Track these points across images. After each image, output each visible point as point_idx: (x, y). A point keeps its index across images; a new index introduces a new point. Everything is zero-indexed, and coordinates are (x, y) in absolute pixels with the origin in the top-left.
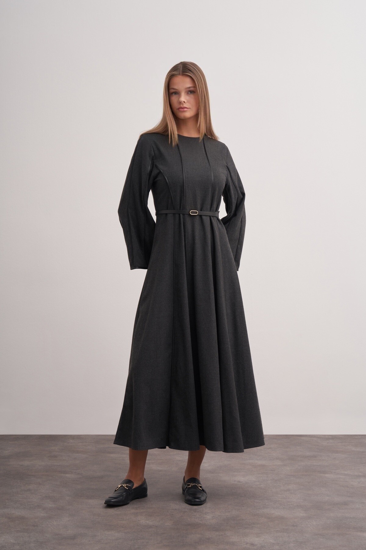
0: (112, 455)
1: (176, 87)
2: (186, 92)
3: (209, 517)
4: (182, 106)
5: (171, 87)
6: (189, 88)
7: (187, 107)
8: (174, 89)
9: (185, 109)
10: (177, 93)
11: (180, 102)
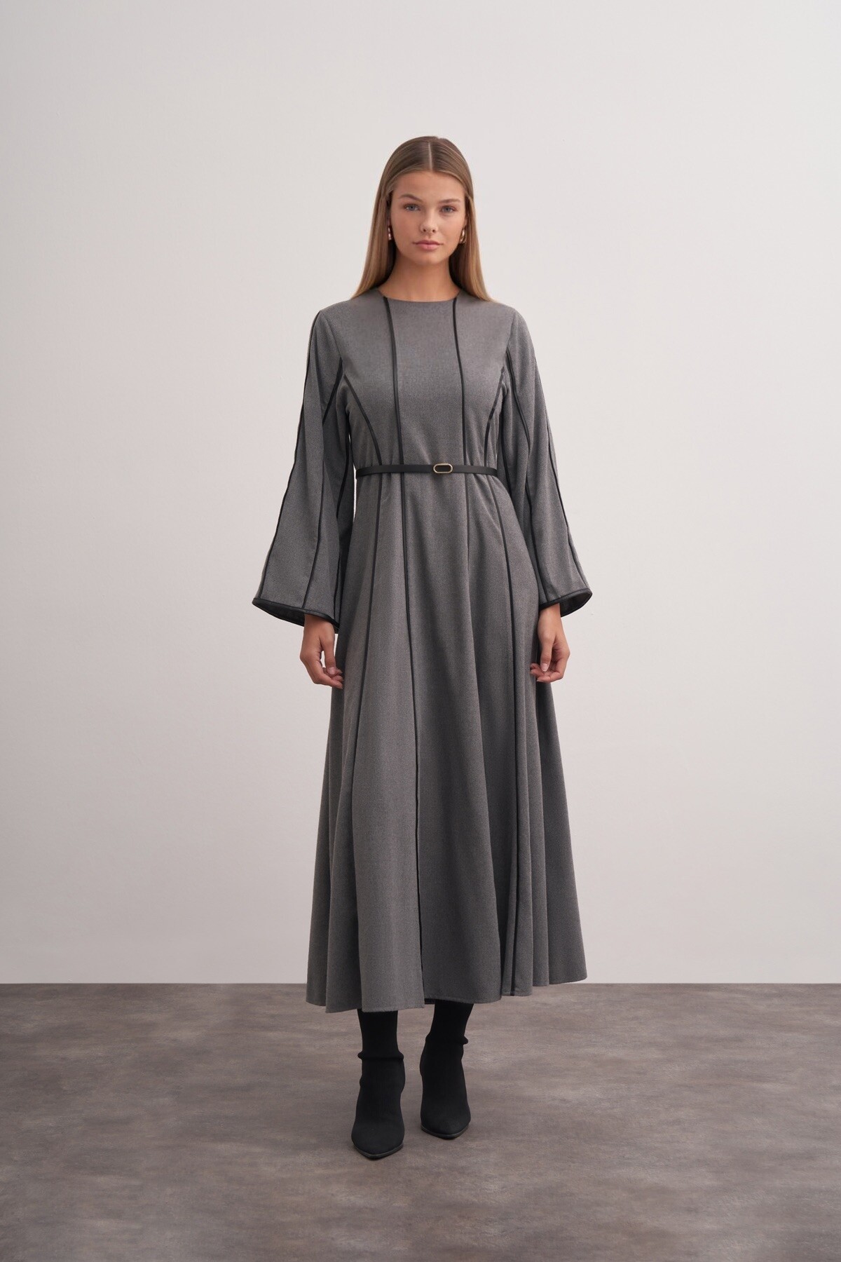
0: (271, 1035)
2: (438, 208)
3: (493, 1187)
4: (427, 238)
7: (439, 242)
9: (435, 246)
11: (425, 230)
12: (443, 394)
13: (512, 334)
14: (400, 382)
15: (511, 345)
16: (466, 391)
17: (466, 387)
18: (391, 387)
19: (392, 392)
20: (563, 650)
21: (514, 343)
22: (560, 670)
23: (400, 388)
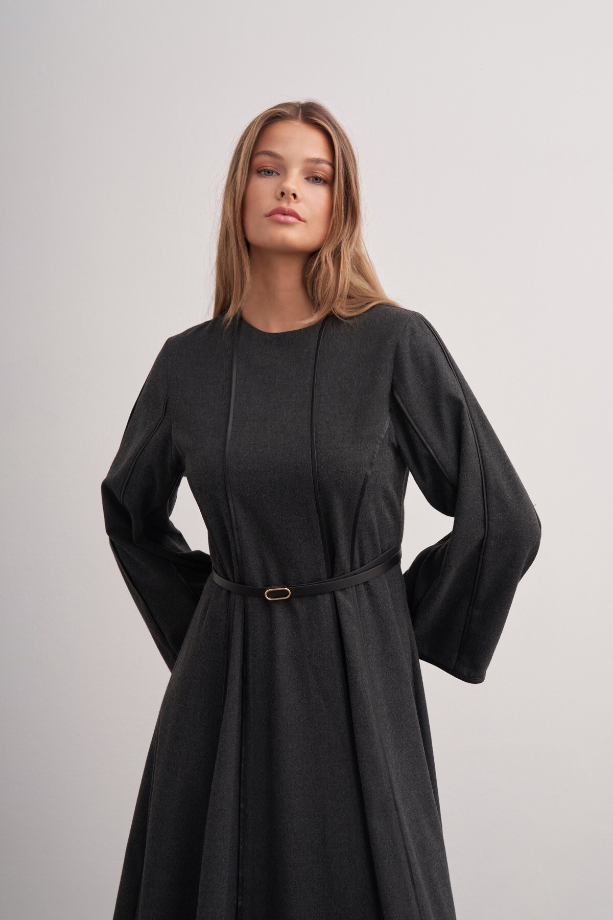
1: (278, 150)
5: (265, 147)
6: (318, 161)
8: (270, 154)
10: (278, 169)
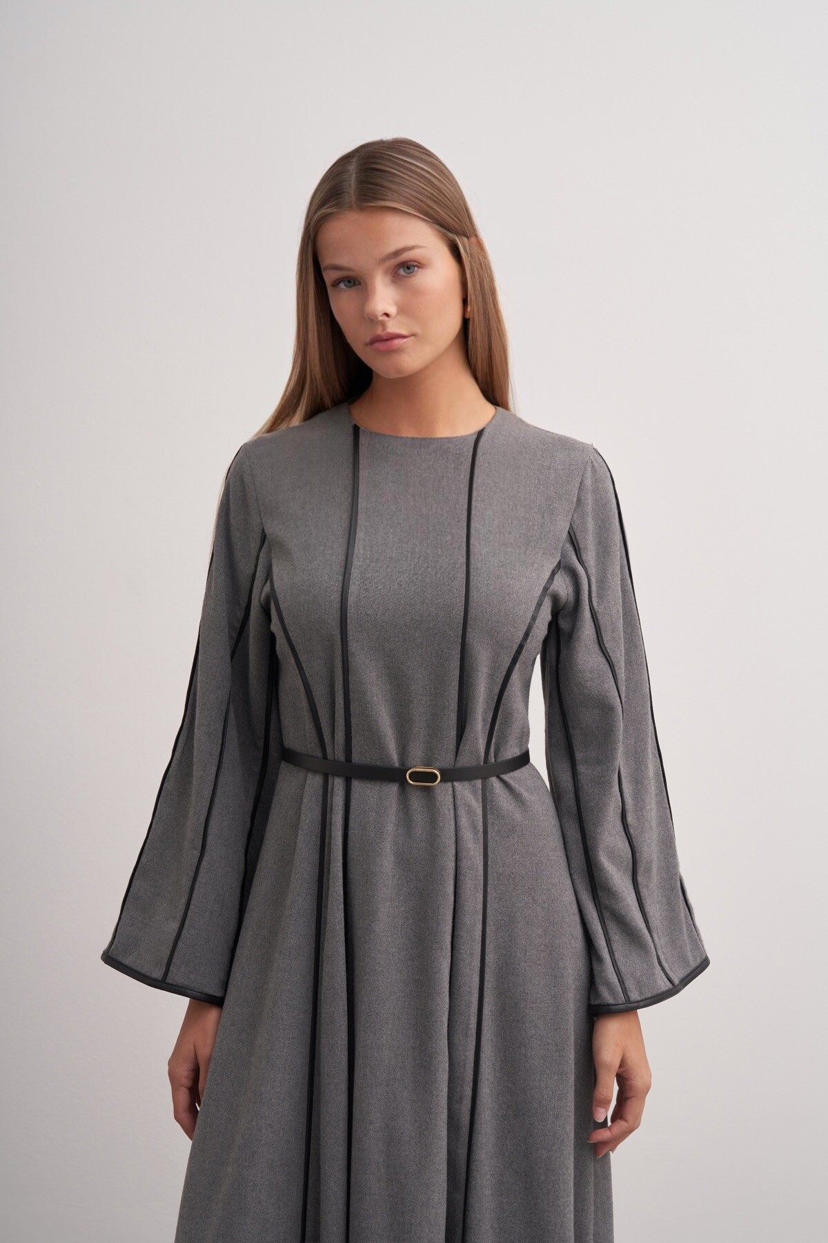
12: (429, 615)
13: (579, 500)
14: (353, 588)
15: (577, 522)
16: (472, 611)
17: (472, 604)
18: (336, 597)
19: (337, 605)
20: (638, 1082)
21: (583, 516)
22: (630, 1117)
23: (351, 600)
